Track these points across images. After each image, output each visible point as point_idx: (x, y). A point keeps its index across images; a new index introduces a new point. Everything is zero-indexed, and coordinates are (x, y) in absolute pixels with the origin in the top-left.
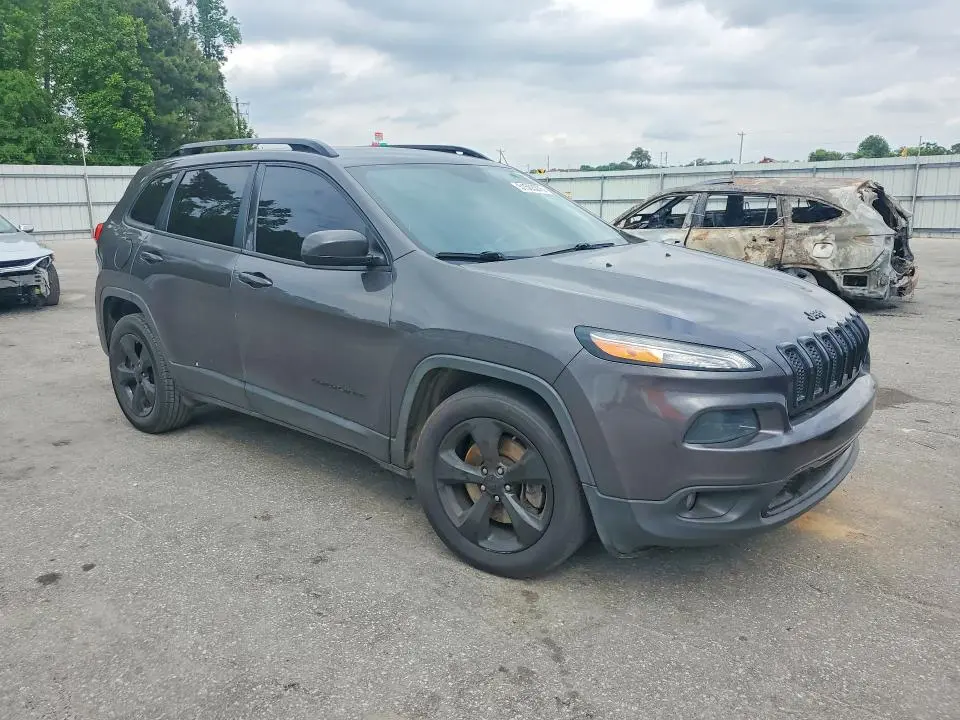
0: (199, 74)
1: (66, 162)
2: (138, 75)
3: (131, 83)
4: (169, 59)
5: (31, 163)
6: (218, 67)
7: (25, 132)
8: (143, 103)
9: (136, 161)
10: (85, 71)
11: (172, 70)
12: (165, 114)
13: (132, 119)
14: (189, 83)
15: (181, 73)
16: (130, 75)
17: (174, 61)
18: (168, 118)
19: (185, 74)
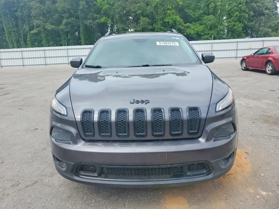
0: (266, 8)
1: (219, 39)
2: (244, 11)
3: (241, 14)
4: (255, 4)
5: (210, 40)
6: (277, 4)
7: (210, 32)
8: (244, 20)
9: (239, 37)
10: (228, 13)
11: (256, 8)
12: (251, 22)
13: (240, 25)
14: (261, 11)
15: (259, 8)
16: (242, 12)
17: (257, 5)
18: (252, 23)
19: (261, 9)
